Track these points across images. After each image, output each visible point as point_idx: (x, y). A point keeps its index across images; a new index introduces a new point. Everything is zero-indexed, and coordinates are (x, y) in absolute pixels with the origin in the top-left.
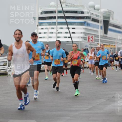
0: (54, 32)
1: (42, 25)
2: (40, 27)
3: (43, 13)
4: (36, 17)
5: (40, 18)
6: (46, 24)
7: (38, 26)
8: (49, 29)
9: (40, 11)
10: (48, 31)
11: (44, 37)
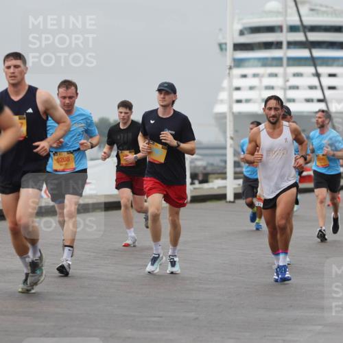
0: (278, 87)
1: (244, 67)
2: (237, 72)
3: (246, 32)
4: (226, 44)
5: (238, 47)
6: (256, 63)
7: (230, 68)
8: (263, 76)
9: (238, 27)
10: (261, 81)
11: (248, 101)
